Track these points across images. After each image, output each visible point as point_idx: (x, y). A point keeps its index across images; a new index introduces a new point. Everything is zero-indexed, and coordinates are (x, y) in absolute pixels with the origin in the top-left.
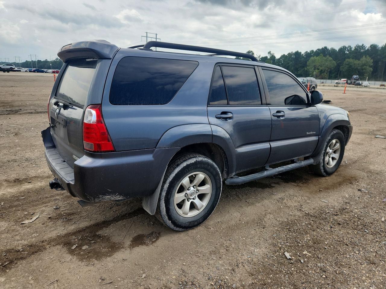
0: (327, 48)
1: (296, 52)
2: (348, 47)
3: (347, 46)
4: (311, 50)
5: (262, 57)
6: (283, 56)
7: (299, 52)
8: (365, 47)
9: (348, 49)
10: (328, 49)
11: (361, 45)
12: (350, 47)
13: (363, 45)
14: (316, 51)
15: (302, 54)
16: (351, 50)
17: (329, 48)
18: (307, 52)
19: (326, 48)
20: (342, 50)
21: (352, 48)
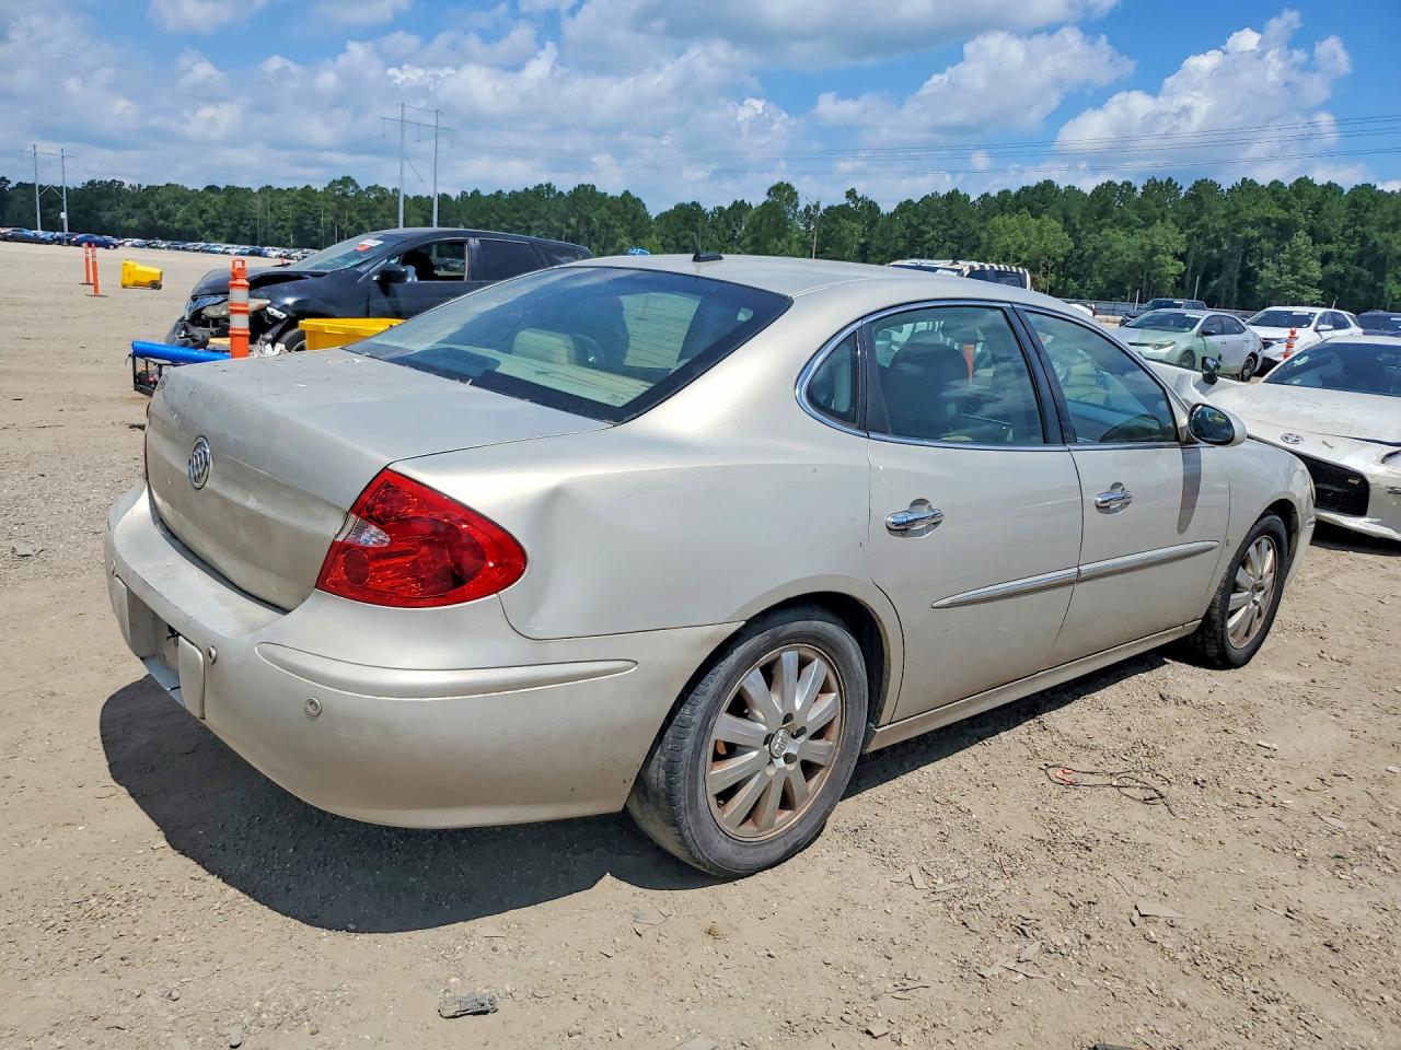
0: (1056, 184)
1: (949, 193)
2: (1122, 186)
3: (1119, 183)
5: (831, 208)
6: (905, 207)
7: (962, 192)
8: (1178, 186)
9: (1121, 193)
10: (1057, 190)
11: (1164, 181)
13: (1170, 180)
14: (1018, 195)
15: (972, 200)
16: (1132, 197)
17: (1062, 187)
18: (988, 194)
19: (1049, 183)
20: (1106, 191)
21: (1135, 189)
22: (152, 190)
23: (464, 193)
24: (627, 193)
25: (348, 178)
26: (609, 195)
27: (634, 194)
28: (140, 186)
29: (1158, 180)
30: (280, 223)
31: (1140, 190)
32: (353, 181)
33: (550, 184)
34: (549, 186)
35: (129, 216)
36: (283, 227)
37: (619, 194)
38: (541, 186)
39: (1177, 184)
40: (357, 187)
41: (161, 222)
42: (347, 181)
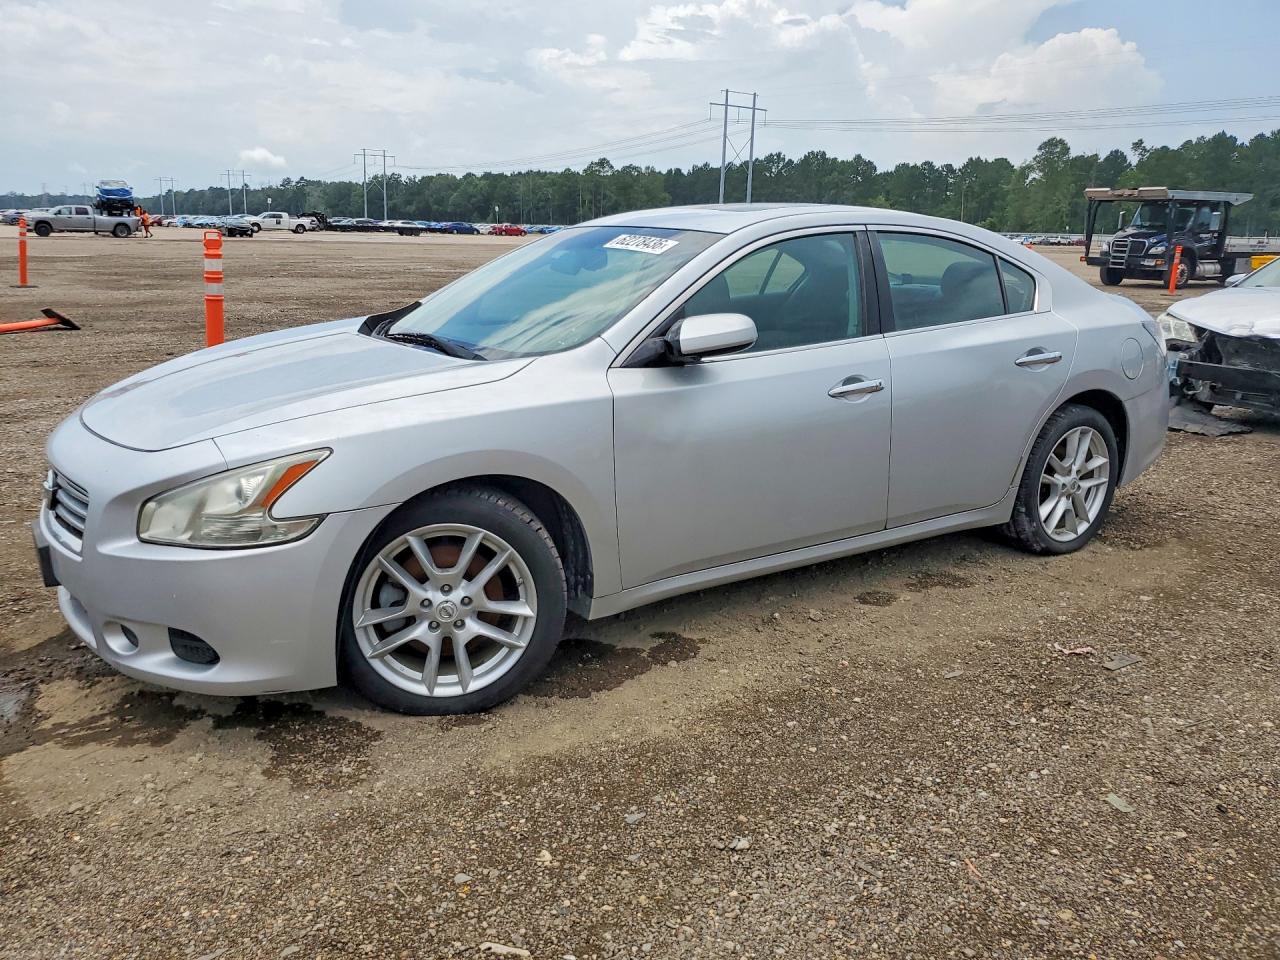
22: (427, 180)
24: (859, 157)
25: (604, 159)
26: (840, 160)
27: (866, 157)
28: (415, 177)
30: (541, 204)
32: (608, 162)
35: (409, 203)
36: (543, 207)
37: (850, 158)
40: (612, 167)
41: (436, 207)
42: (603, 163)
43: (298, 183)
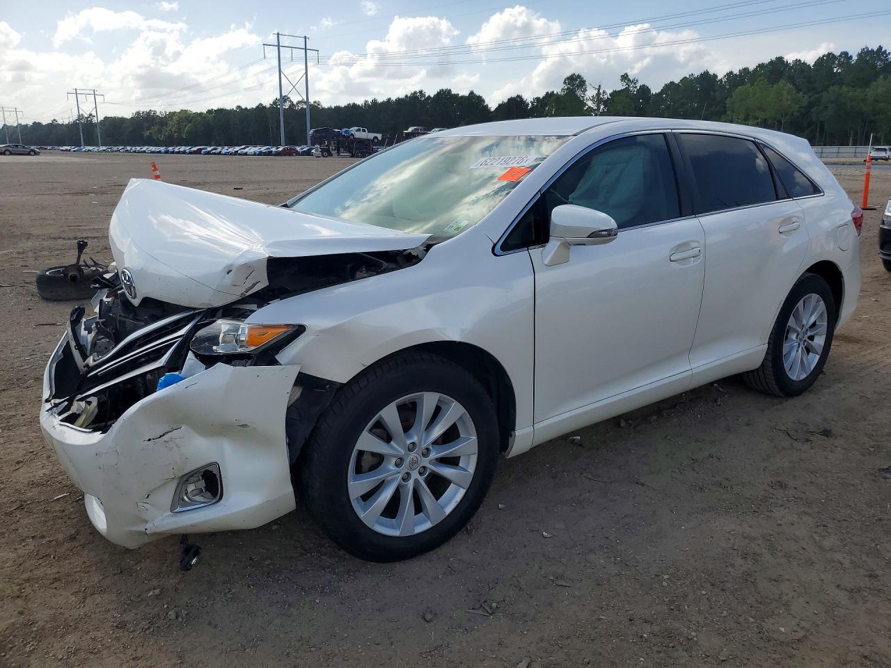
0: (785, 60)
1: (701, 74)
2: (840, 56)
3: (837, 53)
4: (741, 67)
6: (670, 87)
7: (711, 73)
8: (887, 52)
9: (839, 61)
10: (787, 64)
11: (875, 49)
12: (846, 53)
13: (880, 48)
14: (755, 69)
15: (719, 78)
16: (849, 63)
17: (790, 61)
18: (731, 73)
19: (780, 59)
20: (827, 61)
21: (851, 57)
23: (366, 101)
24: (472, 93)
26: (460, 95)
27: (477, 93)
29: (870, 49)
31: (855, 58)
33: (421, 91)
34: (421, 92)
38: (415, 93)
39: (886, 51)
40: (290, 101)
43: (87, 118)
